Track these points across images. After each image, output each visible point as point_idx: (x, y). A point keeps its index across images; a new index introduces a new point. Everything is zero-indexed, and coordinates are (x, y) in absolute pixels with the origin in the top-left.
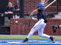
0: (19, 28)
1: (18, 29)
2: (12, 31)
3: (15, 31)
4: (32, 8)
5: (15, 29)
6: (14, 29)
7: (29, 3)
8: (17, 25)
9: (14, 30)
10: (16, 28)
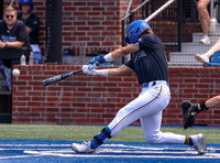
0: (43, 99)
1: (39, 104)
2: (19, 109)
3: (28, 109)
4: (88, 29)
5: (29, 104)
6: (24, 104)
7: (77, 11)
8: (35, 89)
9: (26, 107)
10: (33, 99)
